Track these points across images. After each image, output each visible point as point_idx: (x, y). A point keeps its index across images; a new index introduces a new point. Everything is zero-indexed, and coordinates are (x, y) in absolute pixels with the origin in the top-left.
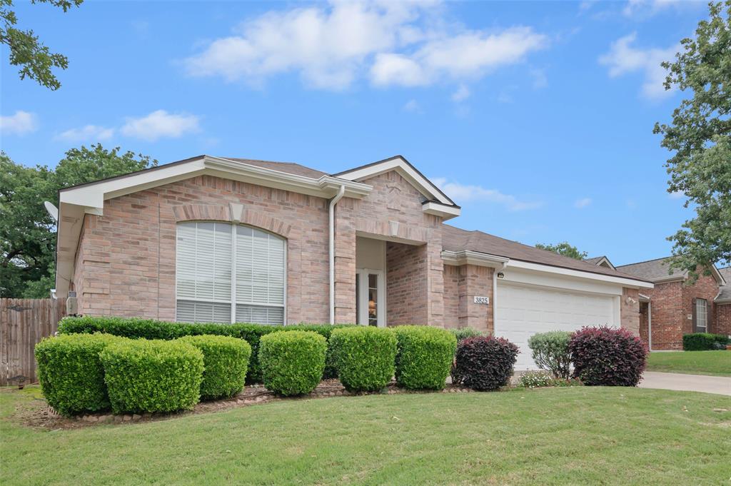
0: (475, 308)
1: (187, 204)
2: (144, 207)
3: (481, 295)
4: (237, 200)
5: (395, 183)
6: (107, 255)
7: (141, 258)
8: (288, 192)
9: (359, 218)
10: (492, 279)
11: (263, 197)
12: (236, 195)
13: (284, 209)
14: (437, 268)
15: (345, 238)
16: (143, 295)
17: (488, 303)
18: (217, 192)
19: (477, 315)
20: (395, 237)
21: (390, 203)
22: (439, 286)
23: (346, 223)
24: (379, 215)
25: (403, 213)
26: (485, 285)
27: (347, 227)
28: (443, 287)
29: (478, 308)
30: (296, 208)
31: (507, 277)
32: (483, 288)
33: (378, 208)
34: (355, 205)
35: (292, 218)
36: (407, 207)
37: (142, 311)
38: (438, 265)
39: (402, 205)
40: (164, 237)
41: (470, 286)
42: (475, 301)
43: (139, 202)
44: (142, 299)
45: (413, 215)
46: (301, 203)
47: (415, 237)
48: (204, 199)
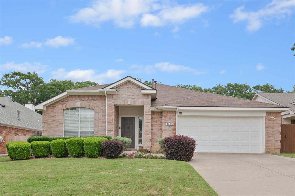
0: (166, 128)
1: (66, 104)
2: (55, 107)
3: (169, 122)
4: (79, 100)
5: (130, 85)
6: (47, 120)
7: (54, 120)
8: (94, 96)
9: (115, 100)
10: (175, 115)
11: (87, 99)
12: (79, 99)
13: (93, 101)
14: (149, 114)
15: (110, 108)
16: (55, 130)
17: (173, 125)
18: (74, 99)
19: (167, 130)
20: (129, 105)
21: (128, 93)
22: (149, 120)
23: (111, 102)
24: (123, 98)
25: (133, 96)
26: (172, 118)
27: (111, 104)
28: (151, 120)
29: (167, 128)
30: (97, 100)
31: (183, 114)
32: (171, 119)
33: (123, 96)
34: (114, 96)
35: (96, 103)
36: (135, 93)
37: (55, 134)
38: (149, 112)
39: (132, 93)
40: (60, 114)
41: (164, 119)
42: (166, 125)
43: (54, 105)
44: (55, 131)
45: (137, 96)
46: (99, 98)
47: (138, 103)
48: (70, 102)
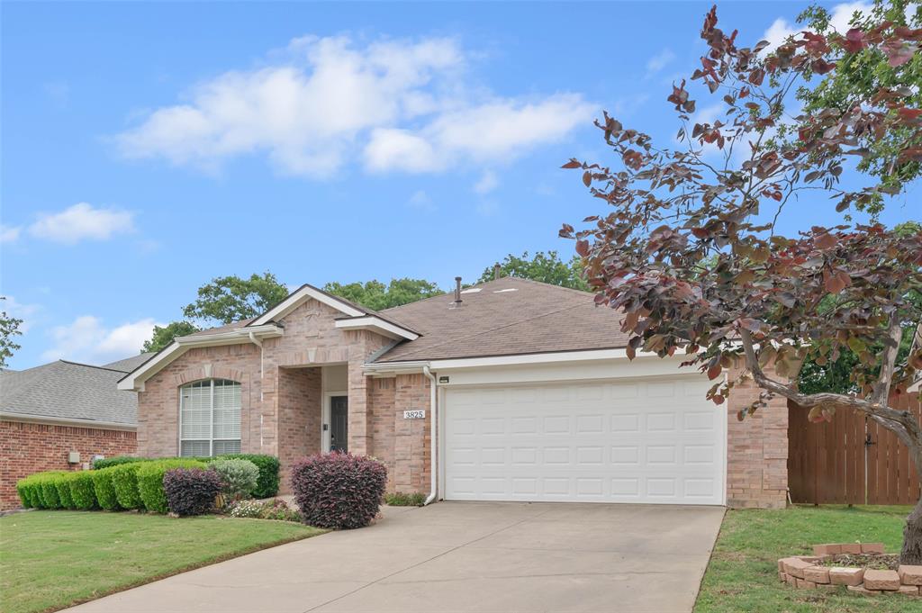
0: (405, 425)
1: (181, 373)
2: (161, 381)
3: (415, 409)
4: (209, 361)
5: (314, 310)
6: (146, 416)
7: (161, 415)
8: (241, 345)
9: (279, 354)
10: (429, 386)
11: (224, 355)
12: (209, 358)
13: (239, 359)
14: (360, 386)
15: (270, 375)
16: (162, 439)
17: (424, 417)
18: (198, 359)
19: (408, 433)
20: (312, 364)
21: (309, 331)
22: (360, 406)
23: (270, 361)
24: (298, 346)
25: (322, 338)
26: (422, 396)
27: (271, 365)
28: (365, 405)
29: (409, 425)
30: (247, 356)
31: (453, 381)
32: (418, 400)
33: (297, 340)
34: (278, 344)
35: (244, 366)
36: (325, 330)
37: (161, 450)
38: (361, 382)
39: (321, 330)
40: (172, 398)
41: (398, 400)
42: (406, 416)
43: (159, 378)
44: (161, 442)
45: (332, 337)
46: (250, 351)
47: (334, 357)
48: (191, 366)
